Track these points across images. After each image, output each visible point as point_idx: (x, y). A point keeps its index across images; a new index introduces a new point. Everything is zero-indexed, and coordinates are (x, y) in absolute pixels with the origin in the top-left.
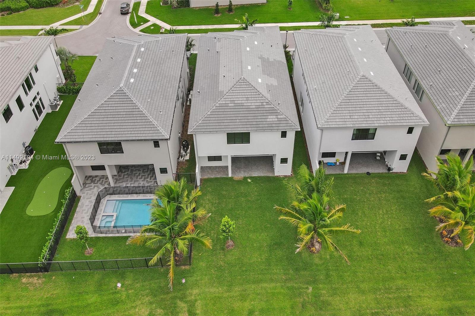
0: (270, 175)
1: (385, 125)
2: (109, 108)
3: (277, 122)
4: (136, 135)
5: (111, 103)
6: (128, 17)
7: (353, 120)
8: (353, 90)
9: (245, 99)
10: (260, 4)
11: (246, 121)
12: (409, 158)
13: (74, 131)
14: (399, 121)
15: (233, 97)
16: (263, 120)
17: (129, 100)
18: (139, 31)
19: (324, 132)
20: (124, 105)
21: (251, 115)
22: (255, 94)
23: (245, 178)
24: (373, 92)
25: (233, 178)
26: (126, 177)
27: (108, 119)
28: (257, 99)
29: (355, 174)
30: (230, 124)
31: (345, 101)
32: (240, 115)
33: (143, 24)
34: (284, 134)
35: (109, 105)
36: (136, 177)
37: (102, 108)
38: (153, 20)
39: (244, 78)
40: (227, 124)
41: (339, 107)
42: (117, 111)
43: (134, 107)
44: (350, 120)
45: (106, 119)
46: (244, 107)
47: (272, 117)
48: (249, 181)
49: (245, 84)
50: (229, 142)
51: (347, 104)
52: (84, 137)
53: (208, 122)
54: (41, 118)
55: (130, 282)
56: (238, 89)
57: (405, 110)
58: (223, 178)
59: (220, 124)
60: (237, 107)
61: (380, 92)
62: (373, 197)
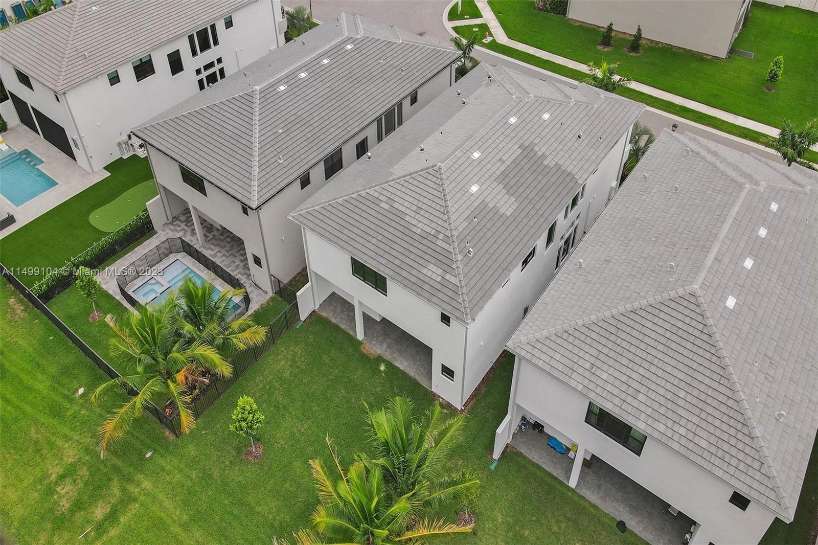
0: (422, 382)
5: (226, 108)
7: (593, 378)
9: (414, 208)
11: (387, 249)
15: (398, 193)
16: (415, 265)
17: (250, 116)
18: (452, 28)
21: (403, 244)
22: (438, 207)
23: (379, 359)
25: (362, 344)
28: (435, 220)
29: (590, 502)
30: (358, 239)
32: (385, 234)
33: (468, 19)
35: (221, 111)
38: (487, 18)
39: (440, 169)
43: (248, 132)
46: (402, 222)
47: (434, 268)
48: (382, 368)
49: (434, 179)
50: (354, 270)
51: (607, 335)
58: (347, 334)
60: (390, 215)
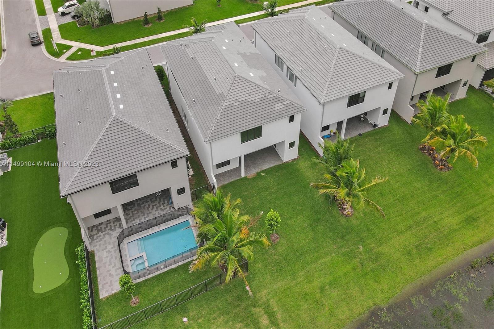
0: (279, 163)
1: (372, 86)
2: (111, 142)
3: (285, 108)
4: (153, 161)
5: (110, 136)
6: (43, 47)
7: (347, 88)
8: (337, 63)
10: (188, 7)
11: (256, 115)
12: (389, 112)
13: (79, 178)
14: (382, 80)
15: (235, 96)
16: (271, 110)
17: (130, 127)
18: (66, 60)
19: (326, 106)
20: (125, 134)
21: (259, 108)
22: (254, 87)
23: (258, 174)
24: (353, 61)
25: (246, 177)
26: (136, 213)
27: (115, 153)
28: (258, 92)
30: (242, 122)
31: (334, 74)
32: (249, 111)
33: (66, 52)
34: (292, 119)
35: (110, 139)
36: (146, 209)
37: (102, 144)
38: (76, 45)
39: (239, 76)
40: (240, 123)
42: (120, 142)
43: (139, 133)
44: (345, 89)
45: (111, 154)
46: (249, 103)
47: (278, 105)
48: (263, 174)
49: (241, 81)
50: (243, 141)
51: (337, 76)
52: (94, 180)
53: (221, 126)
56: (237, 87)
57: (383, 69)
58: (237, 180)
59: (233, 125)
60: (242, 105)
61: (358, 59)
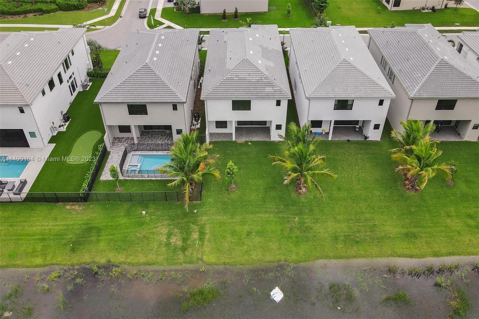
0: (268, 140)
1: (360, 96)
2: (137, 78)
3: (273, 92)
4: (159, 99)
5: (138, 74)
6: (146, 20)
7: (335, 92)
8: (335, 70)
9: (247, 75)
11: (248, 91)
12: (381, 127)
13: (109, 95)
14: (371, 94)
15: (238, 73)
16: (262, 90)
17: (153, 72)
19: (311, 101)
20: (149, 76)
21: (252, 86)
23: (246, 142)
24: (351, 72)
25: (236, 141)
26: (148, 139)
27: (136, 86)
28: (258, 74)
29: (337, 141)
30: (235, 93)
31: (328, 78)
32: (243, 86)
33: (159, 26)
34: (278, 103)
35: (137, 76)
36: (156, 139)
37: (131, 78)
38: (167, 23)
39: (247, 59)
40: (232, 93)
41: (323, 82)
42: (143, 80)
43: (157, 78)
44: (332, 92)
45: (134, 86)
46: (246, 80)
47: (269, 88)
48: (250, 144)
49: (247, 63)
50: (234, 109)
51: (330, 80)
52: (117, 99)
53: (217, 91)
54: (75, 94)
55: (152, 211)
56: (241, 67)
57: (377, 86)
58: (228, 141)
59: (226, 93)
60: (240, 80)
61: (357, 72)
62: (351, 158)
